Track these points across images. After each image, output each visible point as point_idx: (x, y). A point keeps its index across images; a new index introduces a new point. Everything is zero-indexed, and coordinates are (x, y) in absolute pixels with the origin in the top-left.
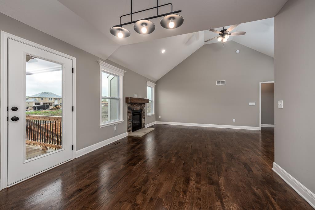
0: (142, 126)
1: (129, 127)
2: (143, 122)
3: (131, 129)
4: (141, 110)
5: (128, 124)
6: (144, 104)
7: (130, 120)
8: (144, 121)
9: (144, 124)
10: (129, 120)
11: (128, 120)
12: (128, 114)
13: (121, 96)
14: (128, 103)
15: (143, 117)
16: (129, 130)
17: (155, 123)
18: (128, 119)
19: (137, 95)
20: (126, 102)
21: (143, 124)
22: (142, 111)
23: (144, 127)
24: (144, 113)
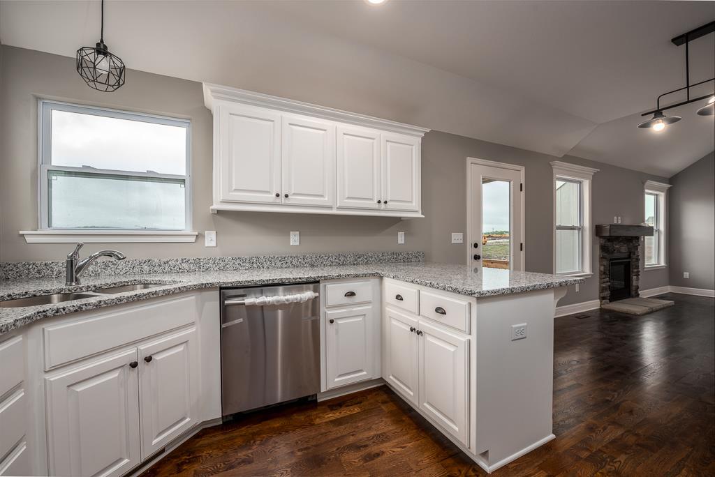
0: (633, 293)
1: (602, 290)
2: (635, 283)
3: (607, 293)
4: (630, 253)
5: (600, 283)
6: (637, 238)
7: (604, 273)
8: (638, 280)
9: (637, 288)
10: (602, 273)
11: (600, 275)
12: (600, 262)
13: (587, 223)
14: (601, 237)
15: (636, 270)
16: (602, 295)
17: (669, 289)
18: (600, 271)
19: (619, 218)
20: (597, 235)
21: (634, 288)
22: (634, 257)
23: (638, 295)
24: (638, 260)
